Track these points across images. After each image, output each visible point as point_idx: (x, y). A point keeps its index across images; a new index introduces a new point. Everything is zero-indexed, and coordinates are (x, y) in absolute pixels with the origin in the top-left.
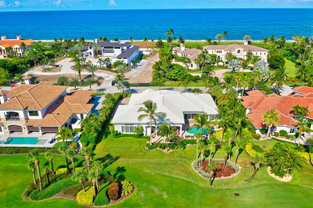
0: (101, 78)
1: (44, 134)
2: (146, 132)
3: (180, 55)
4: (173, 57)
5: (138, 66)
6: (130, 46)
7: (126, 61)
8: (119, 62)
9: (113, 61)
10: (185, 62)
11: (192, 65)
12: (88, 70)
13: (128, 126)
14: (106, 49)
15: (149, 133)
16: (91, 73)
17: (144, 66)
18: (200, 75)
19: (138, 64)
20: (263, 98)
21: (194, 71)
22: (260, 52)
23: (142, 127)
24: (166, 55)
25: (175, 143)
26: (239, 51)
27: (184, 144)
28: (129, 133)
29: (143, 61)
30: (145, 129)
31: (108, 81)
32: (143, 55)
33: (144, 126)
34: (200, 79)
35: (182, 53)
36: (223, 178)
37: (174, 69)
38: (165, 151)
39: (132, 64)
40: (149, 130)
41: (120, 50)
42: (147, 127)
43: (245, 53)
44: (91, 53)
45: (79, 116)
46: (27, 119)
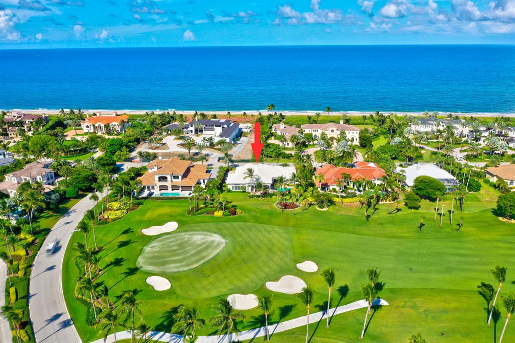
0: (207, 155)
1: (182, 190)
2: (248, 190)
3: (279, 133)
4: (272, 135)
5: (238, 144)
6: (231, 124)
7: (228, 140)
8: (222, 141)
9: (217, 140)
10: (282, 141)
11: (288, 144)
12: (197, 148)
13: (237, 186)
14: (206, 127)
15: (250, 190)
16: (200, 151)
17: (244, 144)
18: (293, 153)
19: (238, 142)
20: (329, 169)
21: (290, 149)
22: (352, 132)
23: (245, 186)
24: (266, 133)
25: (265, 195)
26: (332, 131)
27: (271, 195)
28: (237, 190)
29: (243, 139)
30: (247, 187)
31: (213, 158)
32: (242, 132)
33: (246, 185)
34: (292, 156)
35: (281, 131)
36: (290, 209)
37: (270, 148)
38: (260, 199)
39: (233, 142)
40: (250, 188)
41: (221, 127)
42: (248, 186)
43: (339, 132)
44: (192, 131)
45: (202, 181)
46: (172, 181)
